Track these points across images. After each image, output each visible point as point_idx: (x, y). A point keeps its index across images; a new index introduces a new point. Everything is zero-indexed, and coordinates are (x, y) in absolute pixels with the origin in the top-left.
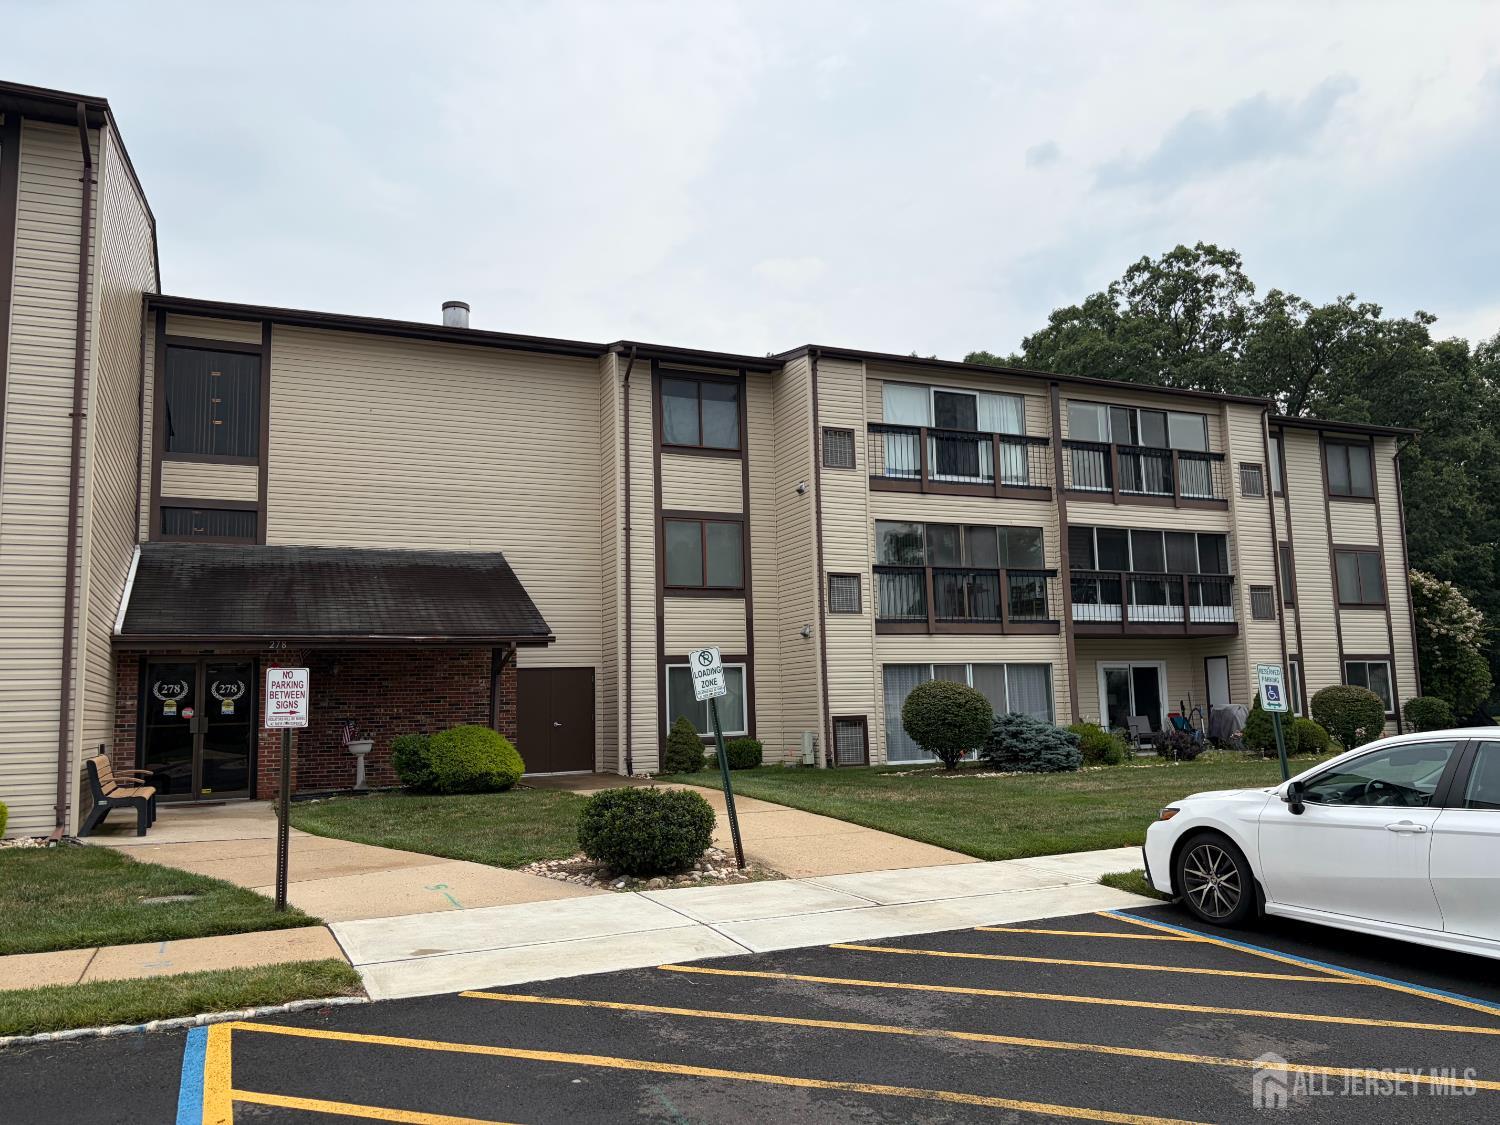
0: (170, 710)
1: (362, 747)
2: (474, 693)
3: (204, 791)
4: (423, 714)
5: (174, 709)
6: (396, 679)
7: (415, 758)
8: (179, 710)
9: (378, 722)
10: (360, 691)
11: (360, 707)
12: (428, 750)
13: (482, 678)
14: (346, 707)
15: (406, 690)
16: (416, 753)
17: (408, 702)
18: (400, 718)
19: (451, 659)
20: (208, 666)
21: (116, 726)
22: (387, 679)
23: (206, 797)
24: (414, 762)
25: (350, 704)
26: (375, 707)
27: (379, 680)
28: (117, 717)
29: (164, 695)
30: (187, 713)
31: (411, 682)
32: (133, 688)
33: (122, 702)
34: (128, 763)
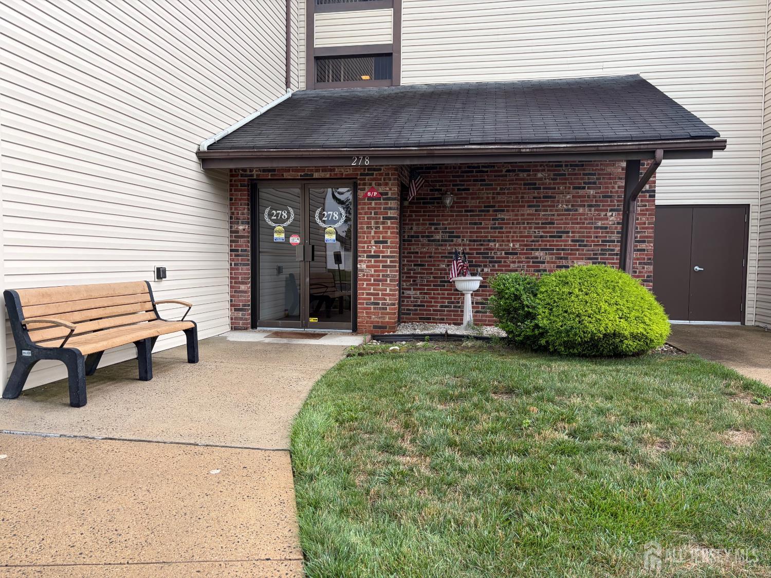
0: (279, 236)
1: (470, 284)
2: (601, 228)
3: (312, 320)
4: (542, 250)
5: (283, 236)
6: (513, 211)
8: (287, 237)
9: (493, 258)
10: (475, 224)
11: (474, 241)
13: (611, 210)
14: (460, 240)
15: (524, 223)
17: (526, 237)
18: (516, 254)
19: (574, 188)
22: (503, 211)
23: (313, 326)
25: (464, 237)
26: (489, 241)
27: (495, 211)
29: (273, 221)
30: (295, 240)
31: (528, 215)
32: (244, 212)
33: (235, 227)
34: (243, 287)
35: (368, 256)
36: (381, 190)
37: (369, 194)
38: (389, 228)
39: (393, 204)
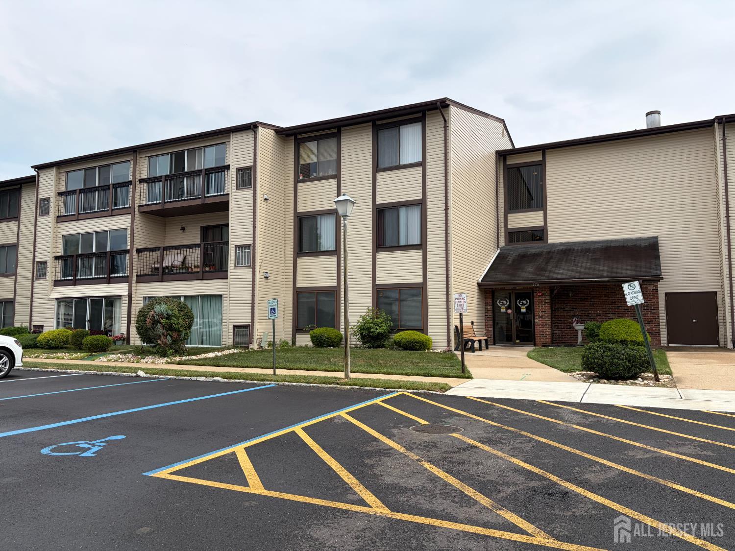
0: (503, 310)
1: (580, 327)
3: (517, 341)
5: (505, 310)
6: (598, 298)
7: (593, 332)
8: (506, 310)
9: (591, 317)
10: (582, 303)
11: (583, 310)
12: (599, 329)
14: (576, 310)
15: (603, 303)
16: (593, 330)
17: (604, 308)
18: (600, 315)
20: (515, 293)
21: (486, 316)
22: (594, 298)
23: (518, 344)
24: (593, 334)
25: (578, 309)
26: (589, 310)
27: (591, 298)
28: (486, 312)
29: (501, 305)
30: (509, 311)
31: (605, 299)
32: (490, 302)
33: (487, 307)
34: (490, 329)
35: (539, 317)
36: (543, 292)
37: (538, 294)
38: (547, 306)
39: (548, 298)
